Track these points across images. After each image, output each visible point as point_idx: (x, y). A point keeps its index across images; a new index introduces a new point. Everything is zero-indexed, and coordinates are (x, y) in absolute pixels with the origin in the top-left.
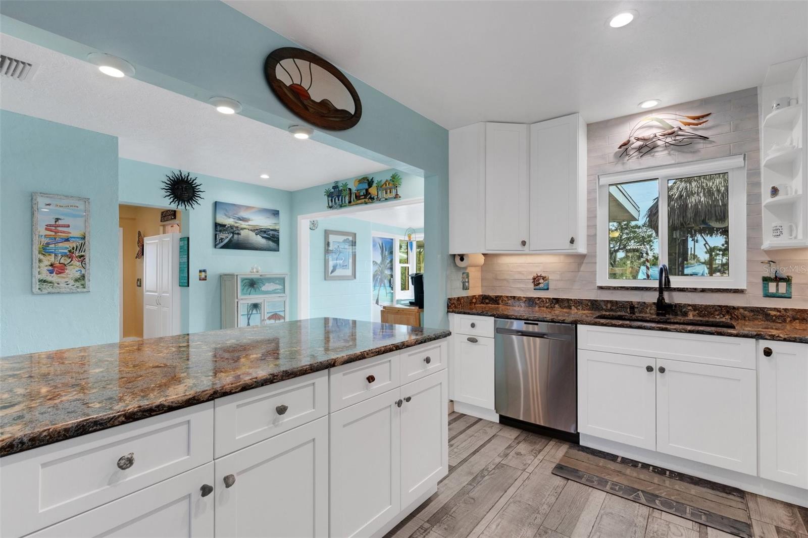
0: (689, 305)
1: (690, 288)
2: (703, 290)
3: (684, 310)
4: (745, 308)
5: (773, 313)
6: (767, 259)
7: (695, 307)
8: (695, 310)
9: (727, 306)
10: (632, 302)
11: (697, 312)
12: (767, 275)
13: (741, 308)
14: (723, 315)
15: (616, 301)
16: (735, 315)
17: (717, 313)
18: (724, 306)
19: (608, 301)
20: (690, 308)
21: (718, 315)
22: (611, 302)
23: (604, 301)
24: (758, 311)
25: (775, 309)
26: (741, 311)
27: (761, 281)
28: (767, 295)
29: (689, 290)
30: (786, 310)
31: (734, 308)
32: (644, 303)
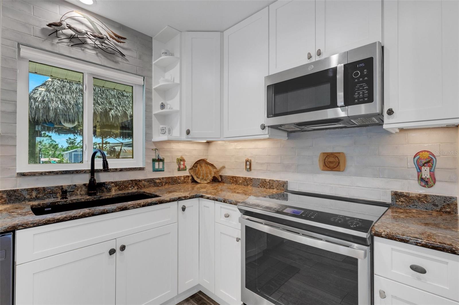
0: (112, 183)
1: (113, 169)
2: (121, 170)
3: (109, 187)
4: (145, 180)
5: (158, 181)
6: (154, 147)
7: (116, 184)
8: (116, 186)
9: (136, 180)
10: (62, 186)
11: (118, 187)
12: (154, 158)
13: (143, 180)
14: (133, 186)
15: (44, 188)
16: (140, 185)
17: (130, 186)
18: (134, 180)
19: (32, 189)
20: (113, 185)
21: (130, 187)
22: (37, 189)
23: (27, 190)
24: (151, 181)
25: (159, 179)
26: (143, 182)
27: (151, 161)
28: (155, 170)
29: (112, 170)
30: (163, 178)
31: (140, 181)
32: (75, 185)
